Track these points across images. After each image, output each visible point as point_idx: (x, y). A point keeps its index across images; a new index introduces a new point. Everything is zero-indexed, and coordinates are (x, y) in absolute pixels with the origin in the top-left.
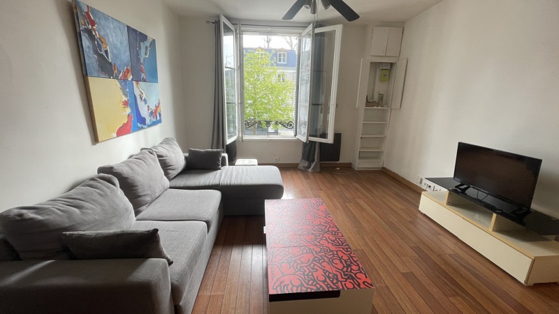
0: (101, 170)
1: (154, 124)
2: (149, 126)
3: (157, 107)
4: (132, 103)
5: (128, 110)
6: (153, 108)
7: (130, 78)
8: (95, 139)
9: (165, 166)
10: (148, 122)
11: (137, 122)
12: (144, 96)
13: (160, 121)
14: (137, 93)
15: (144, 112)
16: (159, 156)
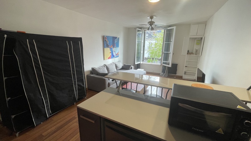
0: (104, 65)
1: (116, 57)
2: (115, 57)
3: (118, 53)
4: (112, 53)
5: (111, 54)
6: (117, 53)
7: (112, 47)
8: (104, 59)
9: (116, 67)
10: (115, 56)
11: (113, 56)
12: (115, 51)
13: (118, 56)
14: (113, 50)
15: (114, 54)
16: (115, 64)
